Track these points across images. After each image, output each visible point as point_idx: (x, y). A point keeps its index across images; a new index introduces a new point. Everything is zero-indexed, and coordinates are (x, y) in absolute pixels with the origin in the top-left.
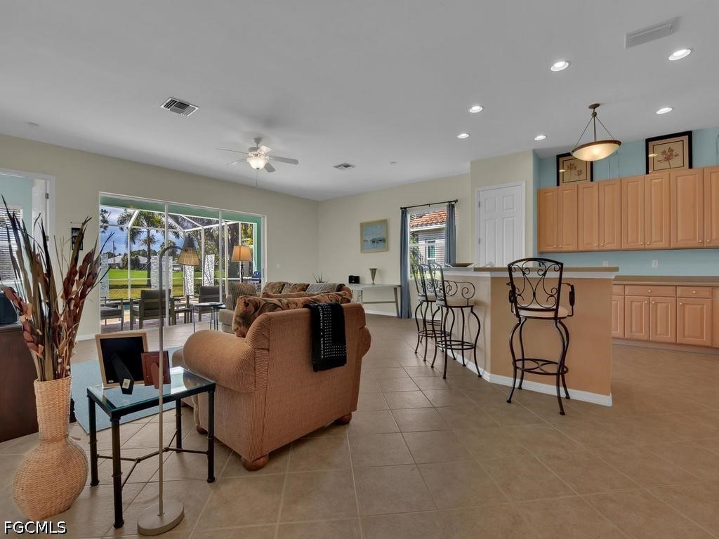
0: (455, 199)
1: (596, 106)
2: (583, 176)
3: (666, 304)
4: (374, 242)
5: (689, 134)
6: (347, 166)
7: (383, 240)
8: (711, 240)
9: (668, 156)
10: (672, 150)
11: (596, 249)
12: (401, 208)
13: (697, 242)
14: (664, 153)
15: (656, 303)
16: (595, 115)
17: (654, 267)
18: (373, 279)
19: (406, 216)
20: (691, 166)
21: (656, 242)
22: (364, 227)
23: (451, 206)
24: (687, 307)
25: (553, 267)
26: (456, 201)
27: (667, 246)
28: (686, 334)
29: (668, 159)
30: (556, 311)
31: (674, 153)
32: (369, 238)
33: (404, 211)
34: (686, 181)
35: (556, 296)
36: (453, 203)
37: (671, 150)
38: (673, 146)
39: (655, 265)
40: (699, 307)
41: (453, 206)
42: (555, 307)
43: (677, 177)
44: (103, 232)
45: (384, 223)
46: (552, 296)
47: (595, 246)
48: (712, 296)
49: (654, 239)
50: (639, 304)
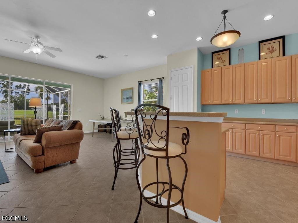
0: (163, 77)
1: (225, 12)
2: (225, 63)
3: (269, 136)
4: (127, 99)
5: (283, 37)
6: (102, 57)
7: (131, 98)
8: (296, 98)
9: (271, 50)
10: (274, 47)
11: (231, 103)
12: (139, 82)
13: (288, 99)
14: (269, 49)
15: (263, 135)
16: (225, 17)
17: (263, 113)
18: (126, 117)
19: (140, 86)
20: (284, 55)
21: (264, 99)
22: (123, 91)
23: (161, 80)
24: (282, 137)
25: (161, 112)
26: (163, 78)
27: (270, 101)
28: (281, 154)
29: (271, 52)
30: (166, 150)
31: (274, 49)
32: (125, 97)
33: (140, 83)
34: (281, 63)
35: (166, 138)
36: (162, 79)
37: (272, 47)
38: (274, 45)
39: (263, 112)
40: (289, 138)
41: (162, 80)
42: (165, 148)
43: (276, 61)
44: (28, 94)
45: (132, 89)
46: (162, 138)
47: (230, 101)
48: (297, 131)
49: (262, 97)
50: (254, 135)
